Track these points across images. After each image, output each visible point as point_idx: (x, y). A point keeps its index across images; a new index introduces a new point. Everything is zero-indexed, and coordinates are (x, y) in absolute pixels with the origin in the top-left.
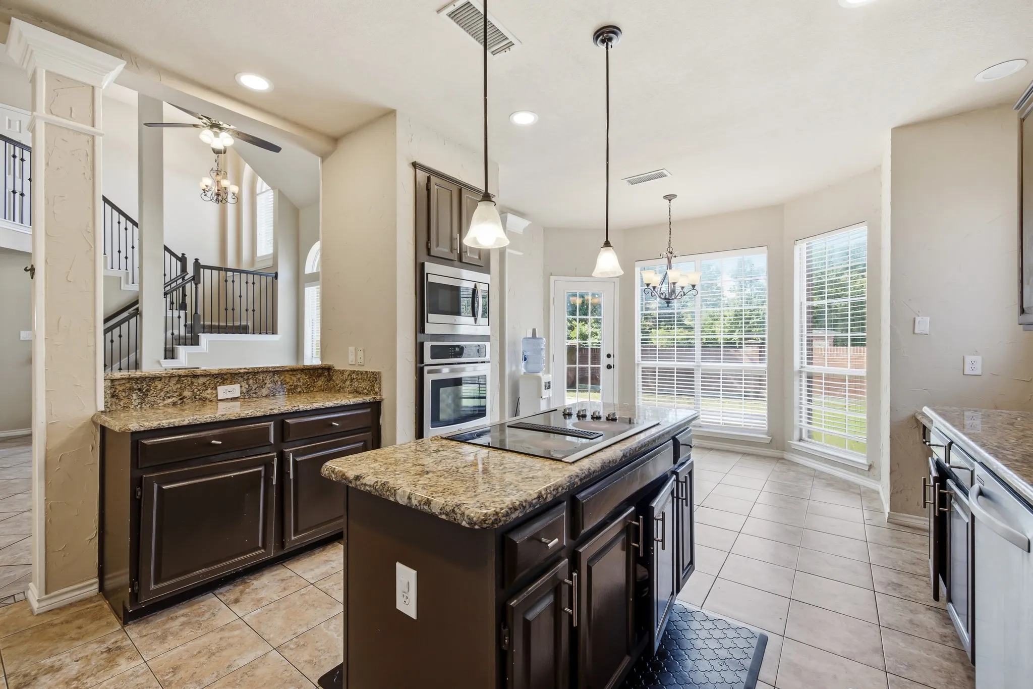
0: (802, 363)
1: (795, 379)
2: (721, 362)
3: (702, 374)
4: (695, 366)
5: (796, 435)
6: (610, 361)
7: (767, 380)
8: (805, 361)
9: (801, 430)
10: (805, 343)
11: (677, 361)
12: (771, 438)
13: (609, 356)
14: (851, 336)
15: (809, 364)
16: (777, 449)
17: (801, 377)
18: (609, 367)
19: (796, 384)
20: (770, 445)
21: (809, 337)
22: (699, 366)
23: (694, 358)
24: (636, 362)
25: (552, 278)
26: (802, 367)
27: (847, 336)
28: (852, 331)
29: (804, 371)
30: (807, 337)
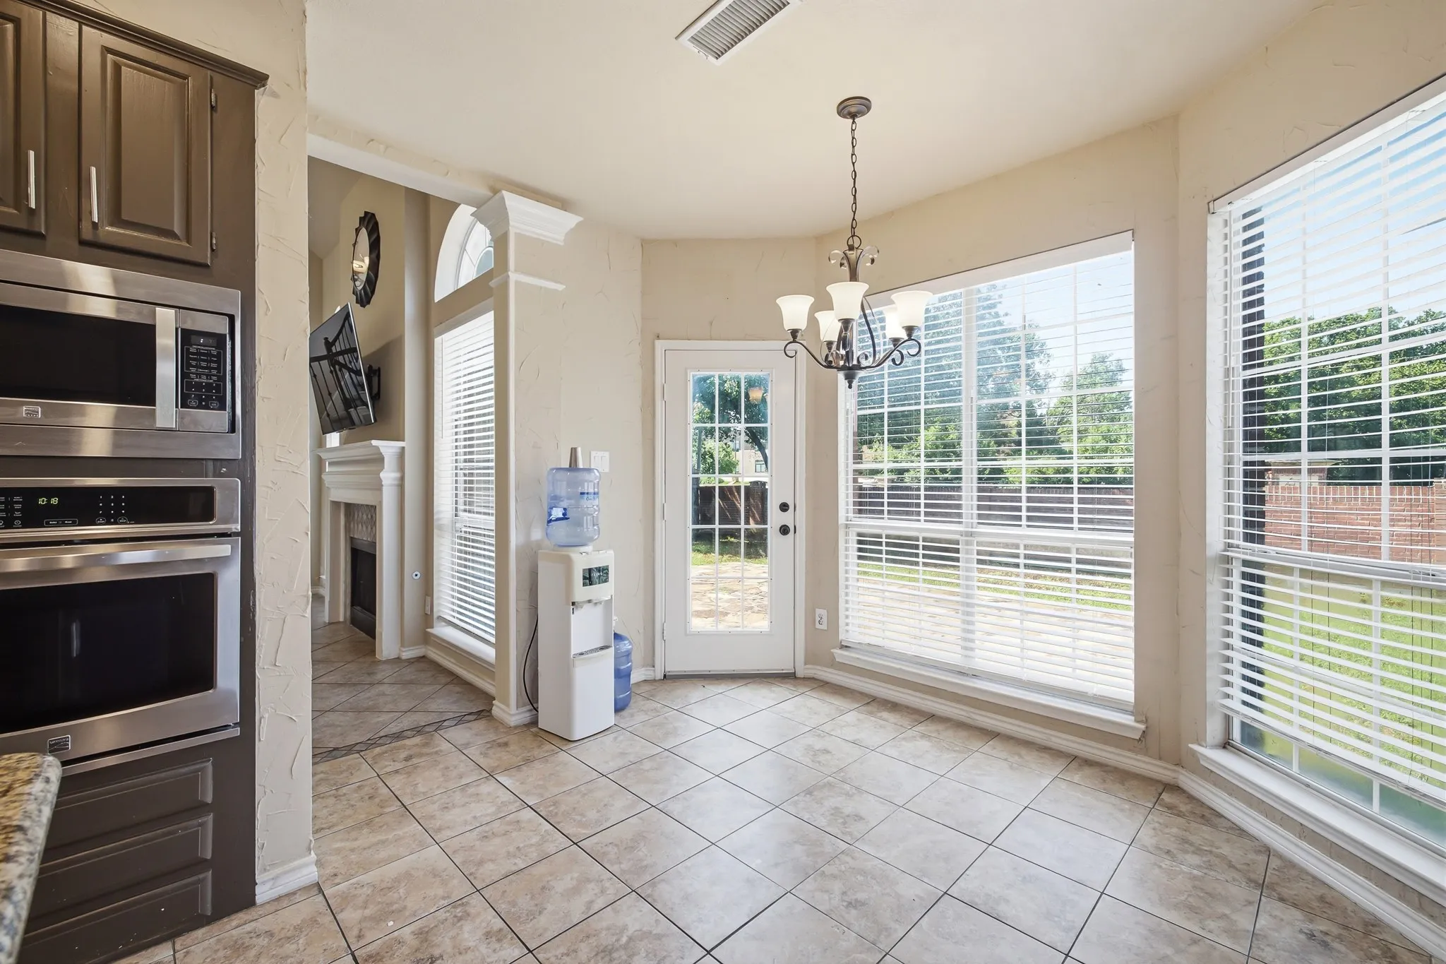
0: (1229, 535)
1: (1209, 576)
2: (1020, 526)
3: (979, 553)
4: (961, 534)
5: (1214, 729)
6: (787, 518)
7: (1133, 576)
8: (1239, 530)
9: (1228, 720)
10: (1239, 479)
11: (925, 521)
12: (1142, 727)
13: (784, 507)
14: (1393, 460)
15: (1249, 538)
16: (1160, 759)
17: (1228, 573)
18: (784, 530)
19: (1214, 590)
20: (1142, 743)
21: (1253, 463)
22: (971, 534)
23: (959, 515)
24: (842, 521)
25: (658, 343)
26: (1230, 545)
27: (1379, 460)
28: (1396, 442)
29: (1237, 558)
30: (1246, 463)
